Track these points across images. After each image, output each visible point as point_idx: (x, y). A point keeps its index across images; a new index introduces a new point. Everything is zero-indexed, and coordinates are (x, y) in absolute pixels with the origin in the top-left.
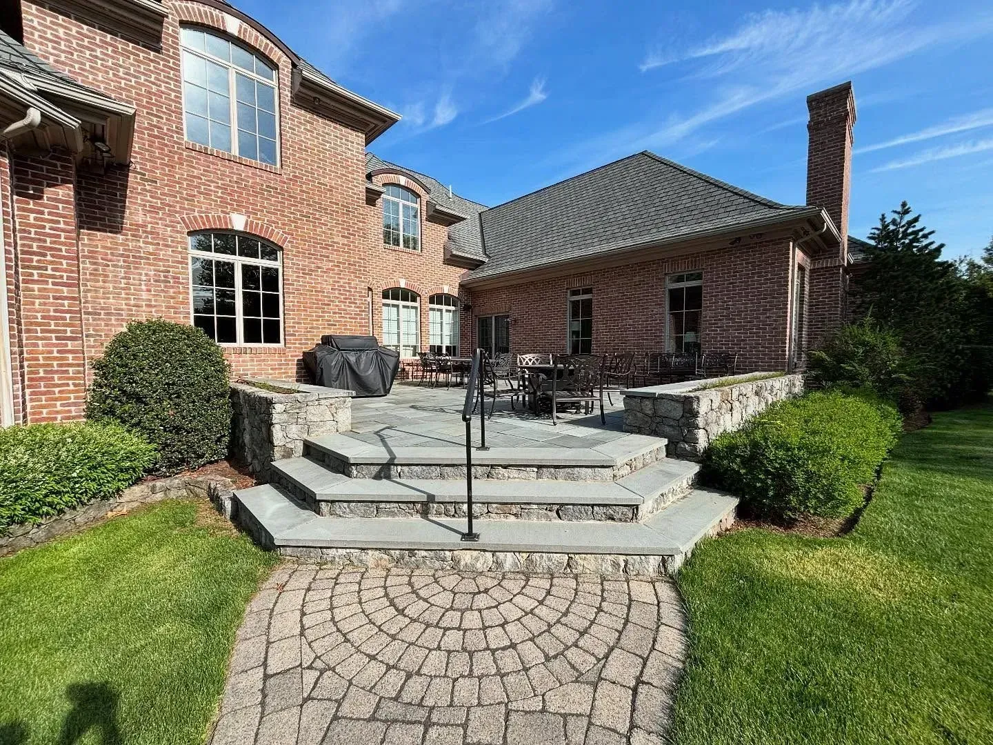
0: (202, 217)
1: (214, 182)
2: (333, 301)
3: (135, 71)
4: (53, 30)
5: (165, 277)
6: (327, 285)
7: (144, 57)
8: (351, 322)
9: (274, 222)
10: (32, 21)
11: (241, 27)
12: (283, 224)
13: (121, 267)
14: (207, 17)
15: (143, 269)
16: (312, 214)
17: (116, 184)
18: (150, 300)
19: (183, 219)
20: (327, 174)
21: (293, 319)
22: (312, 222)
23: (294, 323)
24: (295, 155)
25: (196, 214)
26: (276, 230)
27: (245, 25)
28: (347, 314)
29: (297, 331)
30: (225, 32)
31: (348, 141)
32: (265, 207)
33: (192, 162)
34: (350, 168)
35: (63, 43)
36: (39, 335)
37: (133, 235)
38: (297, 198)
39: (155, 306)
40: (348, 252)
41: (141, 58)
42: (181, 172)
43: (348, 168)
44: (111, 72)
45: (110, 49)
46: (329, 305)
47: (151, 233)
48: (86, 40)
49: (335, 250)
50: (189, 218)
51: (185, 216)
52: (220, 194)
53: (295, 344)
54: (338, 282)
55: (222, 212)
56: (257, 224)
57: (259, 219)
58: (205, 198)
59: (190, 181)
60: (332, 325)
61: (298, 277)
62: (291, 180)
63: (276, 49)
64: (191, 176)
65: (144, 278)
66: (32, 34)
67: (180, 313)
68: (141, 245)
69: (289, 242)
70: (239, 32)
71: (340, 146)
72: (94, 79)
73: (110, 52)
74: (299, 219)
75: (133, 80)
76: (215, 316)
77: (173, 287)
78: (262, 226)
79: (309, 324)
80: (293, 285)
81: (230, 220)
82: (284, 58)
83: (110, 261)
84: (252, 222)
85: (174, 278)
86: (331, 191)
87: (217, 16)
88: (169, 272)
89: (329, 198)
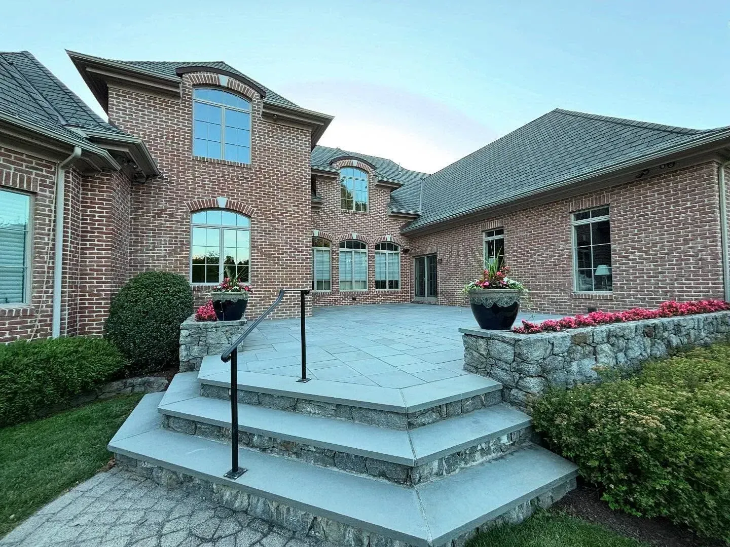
0: (199, 201)
1: (208, 178)
2: (286, 252)
3: (166, 119)
4: (123, 103)
5: (175, 241)
6: (282, 240)
7: (171, 110)
8: (299, 266)
9: (245, 200)
10: (113, 101)
11: (229, 80)
12: (251, 201)
13: (151, 237)
14: (208, 79)
15: (163, 237)
16: (271, 192)
17: (151, 187)
18: (165, 256)
19: (188, 204)
20: (283, 164)
21: (257, 265)
22: (271, 198)
23: (257, 268)
24: (261, 155)
25: (196, 200)
26: (247, 205)
27: (231, 79)
28: (296, 260)
29: (260, 274)
30: (219, 86)
31: (298, 140)
32: (239, 191)
33: (195, 168)
34: (300, 158)
35: (128, 110)
36: (88, 280)
37: (158, 217)
38: (262, 183)
39: (169, 260)
40: (297, 217)
41: (169, 111)
42: (189, 175)
43: (298, 159)
44: (152, 122)
45: (153, 108)
46: (283, 254)
47: (169, 214)
48: (140, 106)
49: (288, 216)
50: (191, 203)
51: (189, 202)
52: (211, 186)
53: (258, 282)
54: (290, 238)
55: (212, 196)
56: (234, 203)
57: (236, 199)
58: (202, 189)
59: (193, 179)
60: (284, 268)
61: (261, 236)
62: (258, 171)
63: (251, 89)
64: (194, 177)
65: (163, 242)
66: (113, 108)
67: (183, 264)
68: (163, 222)
69: (255, 213)
70: (228, 84)
71: (292, 144)
72: (143, 128)
73: (152, 111)
74: (263, 197)
75: (164, 124)
76: (206, 265)
77: (179, 247)
78: (237, 203)
79: (268, 268)
80: (258, 242)
81: (217, 202)
82: (256, 94)
83: (145, 233)
84: (231, 202)
85: (180, 241)
86: (286, 175)
87: (215, 77)
88: (177, 238)
89: (284, 180)
